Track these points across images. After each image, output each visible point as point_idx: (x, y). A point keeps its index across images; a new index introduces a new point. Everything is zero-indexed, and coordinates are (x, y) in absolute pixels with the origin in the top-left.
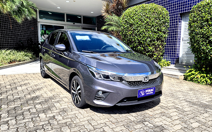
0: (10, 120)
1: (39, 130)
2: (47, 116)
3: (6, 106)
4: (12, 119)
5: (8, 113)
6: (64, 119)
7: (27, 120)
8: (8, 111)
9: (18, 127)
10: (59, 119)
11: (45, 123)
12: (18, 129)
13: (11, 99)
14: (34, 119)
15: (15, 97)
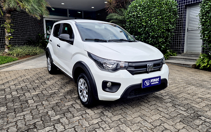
0: (60, 118)
1: (97, 129)
2: (95, 112)
3: (47, 103)
4: (61, 117)
5: (53, 111)
6: (115, 116)
7: (78, 118)
8: (53, 108)
9: (73, 126)
10: (110, 115)
11: (98, 121)
12: (75, 129)
13: (48, 94)
14: (84, 116)
15: (49, 92)
